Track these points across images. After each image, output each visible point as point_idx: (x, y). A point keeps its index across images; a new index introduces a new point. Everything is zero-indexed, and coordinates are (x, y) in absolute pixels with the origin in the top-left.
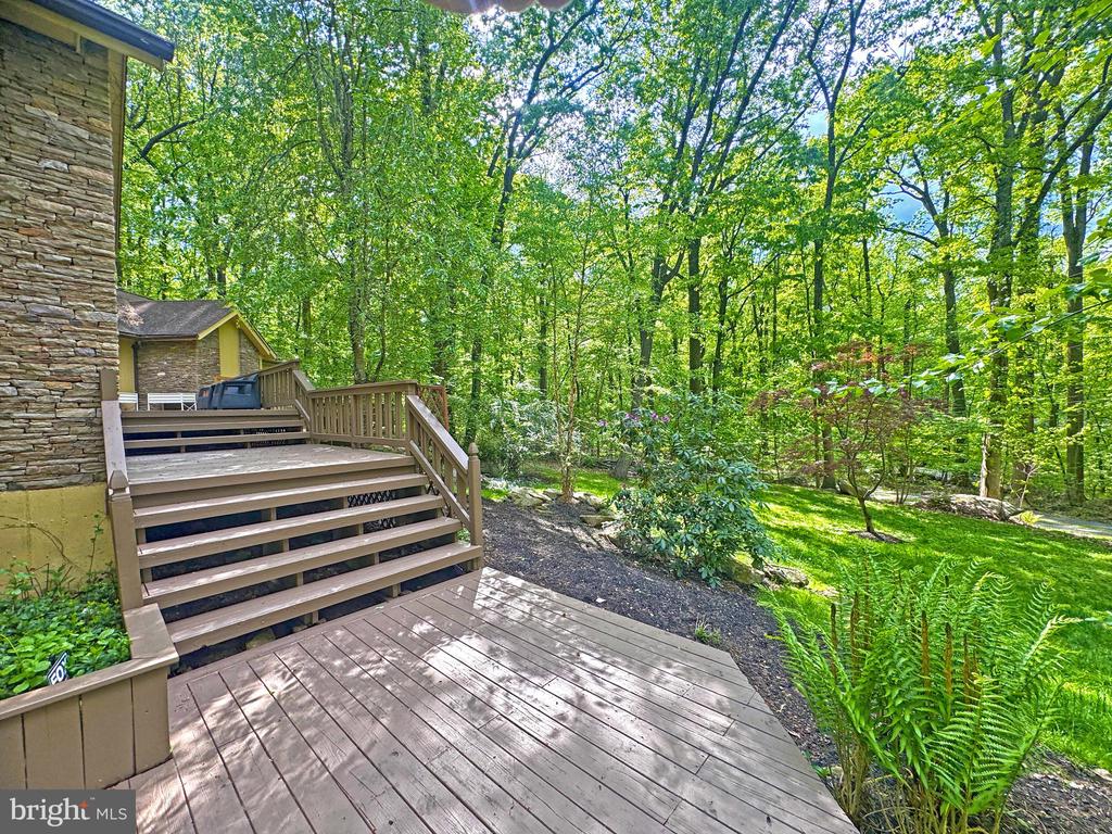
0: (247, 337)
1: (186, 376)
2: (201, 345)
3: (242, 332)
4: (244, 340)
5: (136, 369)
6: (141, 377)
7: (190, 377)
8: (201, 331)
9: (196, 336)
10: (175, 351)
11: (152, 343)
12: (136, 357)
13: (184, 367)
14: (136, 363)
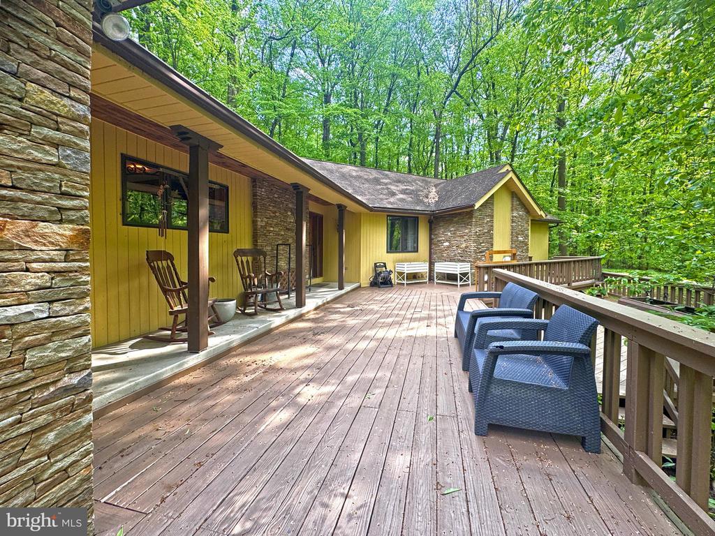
0: (519, 199)
1: (464, 246)
2: (477, 214)
3: (515, 195)
4: (517, 203)
5: (431, 239)
6: (433, 246)
7: (467, 247)
8: (477, 200)
9: (473, 206)
10: (457, 223)
11: (441, 217)
12: (431, 230)
13: (462, 237)
14: (430, 235)
